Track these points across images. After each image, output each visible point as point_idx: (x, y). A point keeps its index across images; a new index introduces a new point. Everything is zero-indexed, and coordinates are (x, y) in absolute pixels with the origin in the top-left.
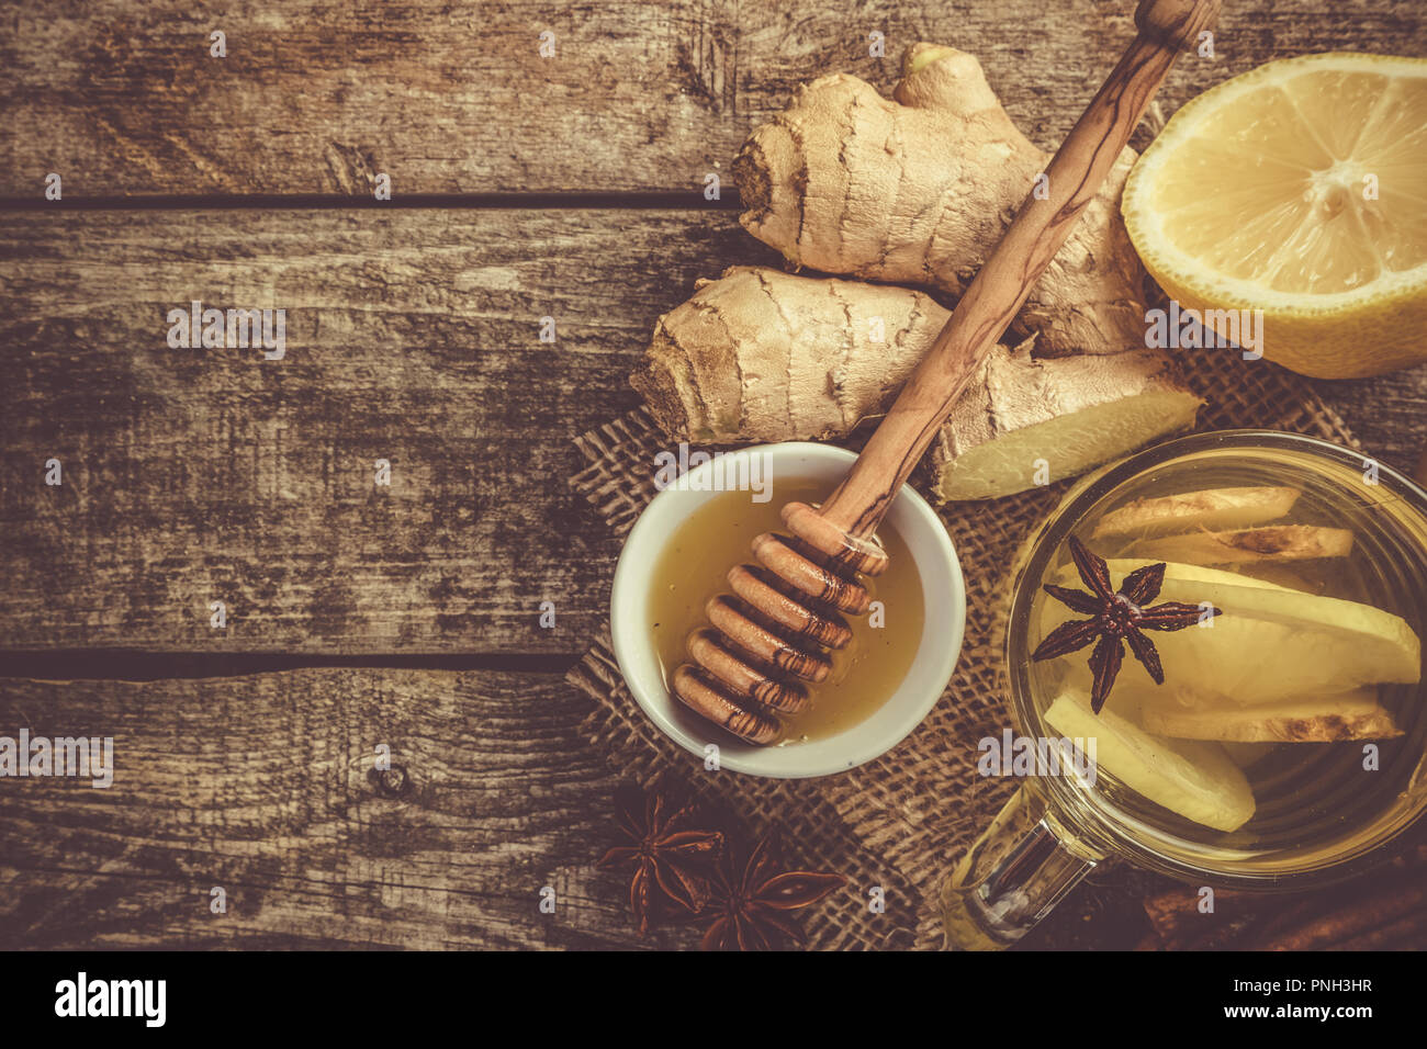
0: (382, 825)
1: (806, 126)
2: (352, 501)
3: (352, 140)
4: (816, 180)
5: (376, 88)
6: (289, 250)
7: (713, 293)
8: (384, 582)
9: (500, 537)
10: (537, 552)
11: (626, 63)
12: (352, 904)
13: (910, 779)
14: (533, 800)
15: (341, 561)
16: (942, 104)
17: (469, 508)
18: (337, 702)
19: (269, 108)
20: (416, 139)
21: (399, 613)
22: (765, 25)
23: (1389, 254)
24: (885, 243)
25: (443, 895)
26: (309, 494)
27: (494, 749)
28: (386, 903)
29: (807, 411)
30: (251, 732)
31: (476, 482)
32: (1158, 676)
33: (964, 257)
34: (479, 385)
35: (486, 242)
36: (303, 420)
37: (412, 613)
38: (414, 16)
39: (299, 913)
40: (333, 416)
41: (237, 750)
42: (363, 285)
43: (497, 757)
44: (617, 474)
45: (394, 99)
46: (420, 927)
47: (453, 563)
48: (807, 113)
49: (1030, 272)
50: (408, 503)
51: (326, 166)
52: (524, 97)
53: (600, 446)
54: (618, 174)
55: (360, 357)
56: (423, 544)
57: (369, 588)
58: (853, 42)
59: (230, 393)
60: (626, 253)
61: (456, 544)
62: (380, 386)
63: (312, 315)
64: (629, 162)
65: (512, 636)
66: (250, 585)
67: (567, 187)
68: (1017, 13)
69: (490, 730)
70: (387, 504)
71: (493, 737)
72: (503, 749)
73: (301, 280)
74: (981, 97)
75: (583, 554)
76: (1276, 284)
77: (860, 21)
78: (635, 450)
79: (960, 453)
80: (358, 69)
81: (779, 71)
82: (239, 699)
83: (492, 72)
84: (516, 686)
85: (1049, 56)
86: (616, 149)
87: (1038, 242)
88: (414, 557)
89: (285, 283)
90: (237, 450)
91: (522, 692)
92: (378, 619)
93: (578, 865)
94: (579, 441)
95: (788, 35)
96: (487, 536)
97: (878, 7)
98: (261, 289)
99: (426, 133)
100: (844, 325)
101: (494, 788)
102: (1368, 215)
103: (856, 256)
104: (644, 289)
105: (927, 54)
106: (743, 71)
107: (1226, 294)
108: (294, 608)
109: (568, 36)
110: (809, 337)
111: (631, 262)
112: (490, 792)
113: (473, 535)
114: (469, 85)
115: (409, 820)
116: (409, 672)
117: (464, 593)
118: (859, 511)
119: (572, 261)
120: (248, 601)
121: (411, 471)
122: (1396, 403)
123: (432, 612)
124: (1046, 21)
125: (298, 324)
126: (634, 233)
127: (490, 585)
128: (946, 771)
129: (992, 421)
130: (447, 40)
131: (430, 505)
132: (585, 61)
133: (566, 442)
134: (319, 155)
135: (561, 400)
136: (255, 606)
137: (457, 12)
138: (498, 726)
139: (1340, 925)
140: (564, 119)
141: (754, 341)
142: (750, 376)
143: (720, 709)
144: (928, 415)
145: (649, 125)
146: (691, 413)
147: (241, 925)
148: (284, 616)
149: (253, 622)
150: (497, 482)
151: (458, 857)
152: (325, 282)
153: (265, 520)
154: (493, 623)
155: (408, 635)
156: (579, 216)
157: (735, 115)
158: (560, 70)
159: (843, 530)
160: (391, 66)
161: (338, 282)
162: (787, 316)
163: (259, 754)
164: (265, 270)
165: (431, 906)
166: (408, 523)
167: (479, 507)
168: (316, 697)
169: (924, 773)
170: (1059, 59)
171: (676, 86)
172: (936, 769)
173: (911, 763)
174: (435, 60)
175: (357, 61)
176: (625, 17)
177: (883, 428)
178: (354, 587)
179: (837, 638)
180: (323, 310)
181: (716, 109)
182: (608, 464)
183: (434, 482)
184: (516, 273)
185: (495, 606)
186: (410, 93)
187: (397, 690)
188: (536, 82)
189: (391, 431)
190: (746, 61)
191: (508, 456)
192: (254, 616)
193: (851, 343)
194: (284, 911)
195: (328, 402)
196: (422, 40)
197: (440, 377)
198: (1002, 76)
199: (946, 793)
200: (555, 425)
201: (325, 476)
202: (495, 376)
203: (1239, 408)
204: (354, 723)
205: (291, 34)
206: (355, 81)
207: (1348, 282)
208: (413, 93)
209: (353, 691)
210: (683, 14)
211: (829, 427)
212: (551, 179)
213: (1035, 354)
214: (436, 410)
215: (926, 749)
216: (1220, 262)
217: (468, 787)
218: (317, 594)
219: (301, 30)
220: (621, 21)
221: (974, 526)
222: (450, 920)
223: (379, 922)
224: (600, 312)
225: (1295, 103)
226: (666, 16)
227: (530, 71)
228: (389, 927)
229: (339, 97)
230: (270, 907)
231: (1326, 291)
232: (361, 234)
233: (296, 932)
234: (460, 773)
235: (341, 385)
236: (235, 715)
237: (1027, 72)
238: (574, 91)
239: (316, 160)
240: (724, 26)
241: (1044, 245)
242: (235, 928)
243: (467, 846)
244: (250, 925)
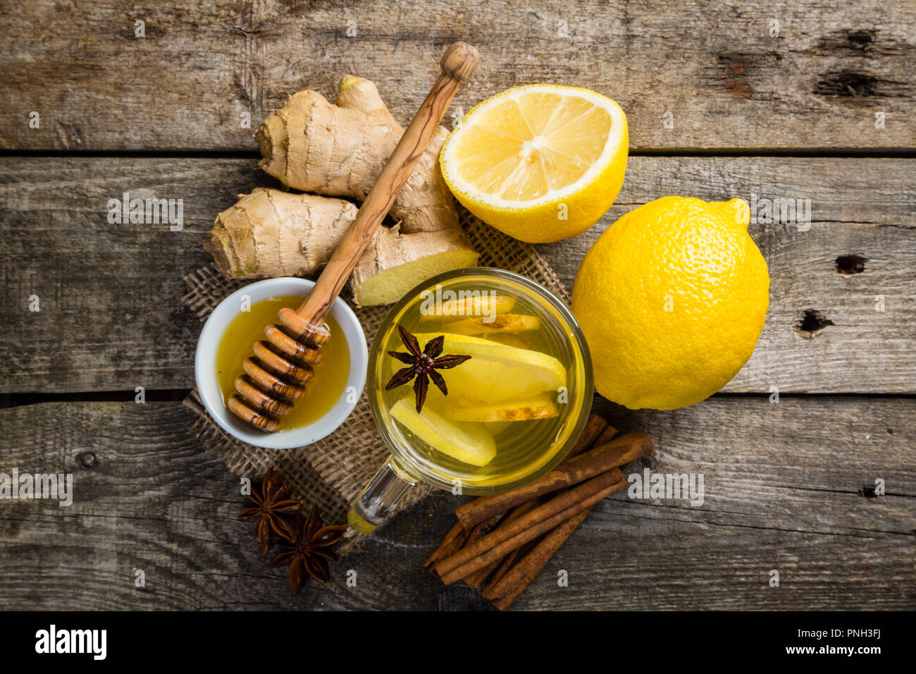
0: (83, 484)
1: (290, 116)
2: (70, 312)
3: (69, 121)
4: (293, 144)
5: (81, 94)
6: (36, 179)
7: (246, 201)
8: (87, 354)
9: (147, 329)
10: (166, 336)
11: (208, 83)
12: (67, 527)
13: (347, 447)
14: (161, 468)
15: (65, 343)
16: (356, 106)
17: (131, 314)
18: (59, 420)
19: (24, 104)
20: (102, 121)
21: (95, 370)
22: (277, 65)
23: (554, 181)
24: (328, 176)
25: (115, 519)
26: (48, 308)
27: (141, 442)
28: (85, 525)
29: (290, 261)
30: (14, 438)
31: (134, 300)
32: (445, 391)
33: (366, 183)
34: (135, 250)
35: (138, 175)
36: (45, 269)
37: (102, 370)
38: (100, 56)
39: (40, 533)
40: (60, 267)
41: (6, 448)
42: (75, 197)
43: (142, 446)
44: (205, 295)
45: (91, 100)
46: (103, 537)
47: (123, 343)
48: (290, 109)
49: (393, 190)
50: (99, 312)
51: (55, 135)
52: (157, 100)
53: (196, 280)
54: (205, 140)
55: (74, 236)
56: (108, 333)
57: (80, 357)
58: (319, 74)
59: (6, 255)
60: (209, 181)
61: (124, 333)
62: (85, 251)
63: (49, 213)
64: (210, 134)
65: (153, 381)
66: (17, 357)
67: (179, 147)
68: (397, 62)
69: (138, 432)
70: (88, 313)
71: (141, 436)
72: (146, 442)
73: (43, 195)
74: (377, 103)
75: (189, 337)
76: (504, 197)
77: (322, 64)
78: (213, 282)
79: (362, 281)
80: (71, 83)
81: (283, 88)
82: (8, 420)
83: (141, 86)
84: (152, 409)
85: (412, 83)
86: (204, 127)
87: (396, 175)
88: (103, 341)
89: (34, 197)
90: (9, 285)
91: (155, 411)
92: (84, 373)
93: (183, 500)
94: (185, 278)
95: (287, 70)
96: (140, 328)
97: (331, 57)
98: (22, 200)
99: (107, 118)
100: (307, 218)
101: (140, 462)
102: (547, 163)
103: (314, 183)
104: (218, 199)
105: (350, 81)
106: (267, 88)
107: (481, 201)
108: (40, 369)
109: (179, 69)
110: (289, 223)
111: (212, 186)
112: (138, 465)
113: (133, 328)
114: (129, 93)
115: (97, 481)
116: (97, 403)
117: (129, 358)
118: (314, 312)
119: (182, 185)
120: (15, 365)
121: (100, 295)
122: (572, 255)
123: (112, 369)
124: (411, 66)
125: (41, 218)
126: (213, 171)
127: (142, 354)
128: (365, 442)
129: (377, 265)
130: (118, 69)
131: (111, 313)
132: (188, 81)
133: (180, 279)
134: (52, 129)
135: (177, 257)
136: (19, 368)
137: (122, 55)
138: (143, 430)
139: (542, 513)
140: (178, 111)
141: (262, 225)
142: (260, 243)
143: (248, 414)
144: (347, 262)
145: (220, 115)
146: (232, 262)
147: (9, 540)
148: (35, 373)
149: (19, 377)
150: (145, 300)
151: (122, 499)
152: (55, 196)
153: (25, 323)
154: (143, 374)
155: (100, 381)
156: (185, 162)
157: (262, 111)
158: (175, 86)
159: (307, 322)
160: (88, 82)
161: (62, 196)
162: (280, 213)
163: (18, 449)
164: (24, 190)
165: (108, 525)
166: (99, 322)
167: (136, 314)
168: (48, 418)
169: (354, 444)
170: (417, 85)
171: (233, 95)
172: (360, 442)
173: (348, 439)
174: (111, 80)
175: (70, 79)
176: (207, 60)
177: (326, 270)
178: (72, 357)
179: (304, 376)
180: (54, 211)
181: (253, 108)
182: (200, 290)
183: (113, 301)
184: (154, 191)
185: (145, 365)
186: (99, 97)
187: (91, 413)
188: (163, 92)
189: (90, 274)
190: (268, 83)
191: (151, 287)
192: (19, 373)
193: (310, 226)
194: (31, 532)
195: (57, 259)
196: (104, 69)
197: (116, 245)
198: (391, 93)
199: (364, 453)
200: (174, 270)
201: (56, 298)
202: (144, 245)
203: (501, 258)
204: (68, 431)
205: (36, 64)
206: (70, 90)
207: (535, 195)
208: (100, 97)
209: (67, 414)
210: (236, 58)
211: (302, 269)
212: (171, 143)
213: (400, 232)
214: (114, 263)
215: (355, 432)
216: (481, 185)
217: (127, 462)
218: (52, 361)
219: (41, 62)
220: (206, 62)
221: (379, 319)
222: (118, 532)
223: (81, 535)
224: (197, 211)
225: (521, 108)
226: (228, 59)
227: (160, 86)
228: (87, 537)
229: (62, 98)
230: (24, 530)
231: (525, 200)
232: (74, 170)
233: (38, 543)
234: (123, 455)
235: (64, 250)
236: (5, 429)
237: (402, 91)
238: (183, 97)
239: (51, 132)
240: (257, 65)
241: (399, 177)
242: (6, 542)
243: (127, 493)
244: (14, 540)
